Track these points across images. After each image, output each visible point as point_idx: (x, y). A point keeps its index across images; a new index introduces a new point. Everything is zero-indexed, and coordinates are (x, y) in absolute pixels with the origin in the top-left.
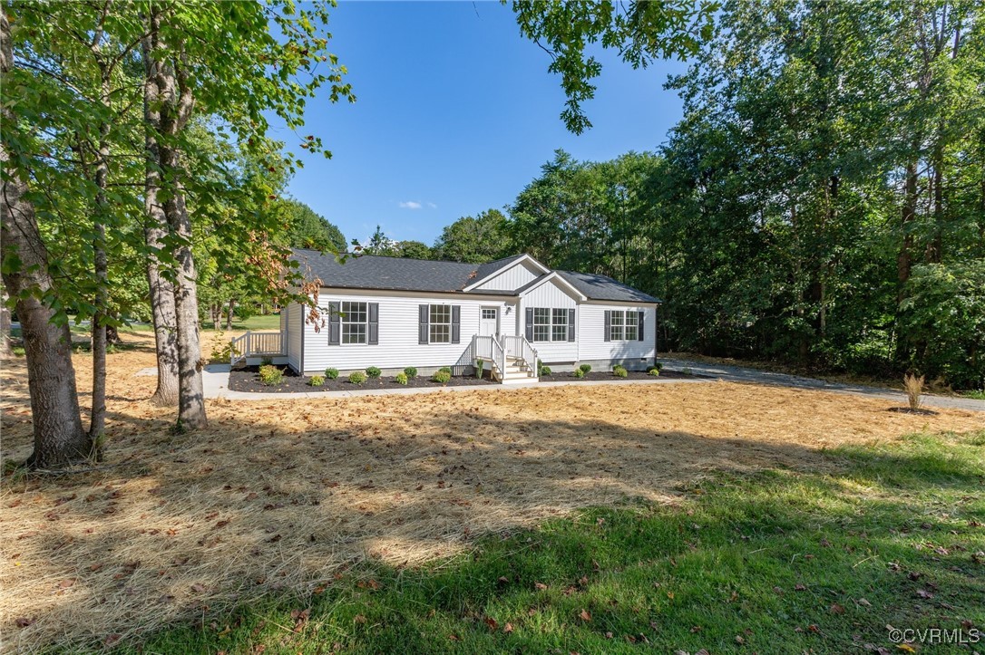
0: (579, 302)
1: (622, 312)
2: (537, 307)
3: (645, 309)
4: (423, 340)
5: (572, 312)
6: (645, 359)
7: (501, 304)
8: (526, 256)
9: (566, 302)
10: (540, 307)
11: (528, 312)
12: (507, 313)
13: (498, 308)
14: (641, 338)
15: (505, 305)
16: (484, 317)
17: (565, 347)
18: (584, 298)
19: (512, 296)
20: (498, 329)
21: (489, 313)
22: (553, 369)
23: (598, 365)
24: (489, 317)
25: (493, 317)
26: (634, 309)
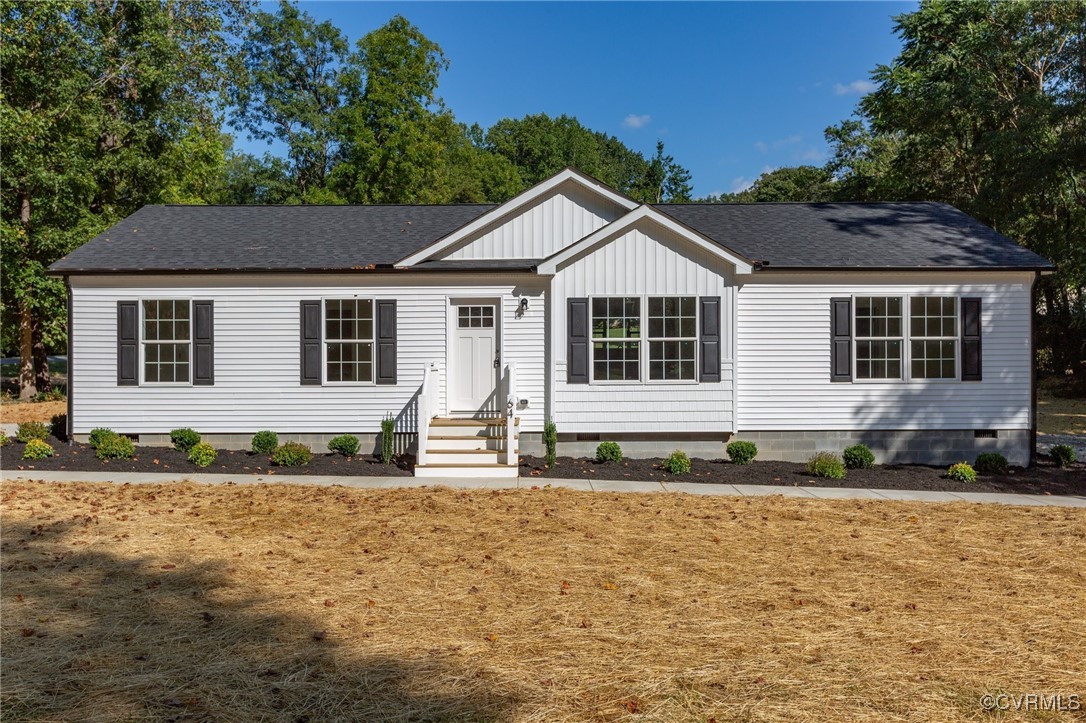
0: (733, 280)
1: (895, 304)
2: (600, 294)
3: (990, 288)
4: (309, 377)
5: (712, 306)
6: (993, 433)
7: (505, 293)
8: (567, 174)
9: (688, 280)
10: (609, 294)
11: (575, 307)
12: (520, 312)
13: (497, 301)
14: (973, 372)
15: (515, 294)
16: (463, 323)
17: (690, 396)
18: (743, 268)
19: (525, 275)
20: (498, 351)
21: (477, 315)
22: (627, 450)
23: (812, 445)
24: (476, 323)
25: (488, 323)
26: (946, 290)
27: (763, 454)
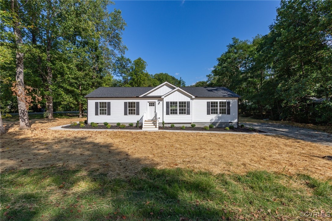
0: (192, 99)
1: (217, 103)
2: (171, 101)
4: (126, 114)
5: (189, 103)
6: (232, 123)
8: (166, 82)
9: (185, 99)
10: (173, 101)
11: (167, 103)
12: (159, 104)
13: (155, 102)
14: (229, 113)
15: (158, 101)
16: (150, 106)
17: (185, 117)
18: (193, 97)
19: (159, 98)
20: (155, 110)
21: (152, 104)
23: (204, 125)
24: (152, 106)
25: (154, 106)
26: (224, 101)
27: (197, 126)
